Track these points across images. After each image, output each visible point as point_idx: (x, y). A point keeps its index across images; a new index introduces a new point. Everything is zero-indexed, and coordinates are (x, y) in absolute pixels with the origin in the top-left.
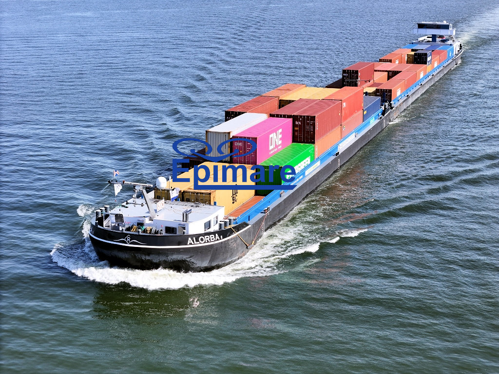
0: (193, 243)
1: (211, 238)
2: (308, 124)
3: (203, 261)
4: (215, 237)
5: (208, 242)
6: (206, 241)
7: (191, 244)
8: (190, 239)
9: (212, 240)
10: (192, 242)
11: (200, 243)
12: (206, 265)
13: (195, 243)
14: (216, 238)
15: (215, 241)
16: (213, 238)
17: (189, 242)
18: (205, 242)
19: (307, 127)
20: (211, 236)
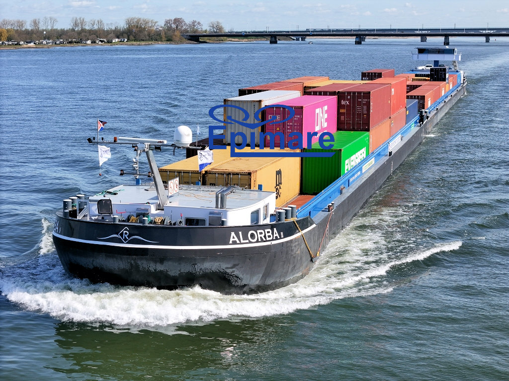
0: (238, 242)
1: (267, 235)
2: (360, 103)
3: (252, 274)
4: (273, 234)
5: (262, 241)
6: (260, 240)
7: (234, 243)
8: (233, 234)
9: (268, 239)
10: (236, 239)
11: (250, 242)
12: (257, 283)
13: (242, 241)
14: (275, 235)
15: (273, 240)
16: (270, 234)
17: (232, 240)
18: (257, 241)
19: (358, 108)
20: (266, 231)
